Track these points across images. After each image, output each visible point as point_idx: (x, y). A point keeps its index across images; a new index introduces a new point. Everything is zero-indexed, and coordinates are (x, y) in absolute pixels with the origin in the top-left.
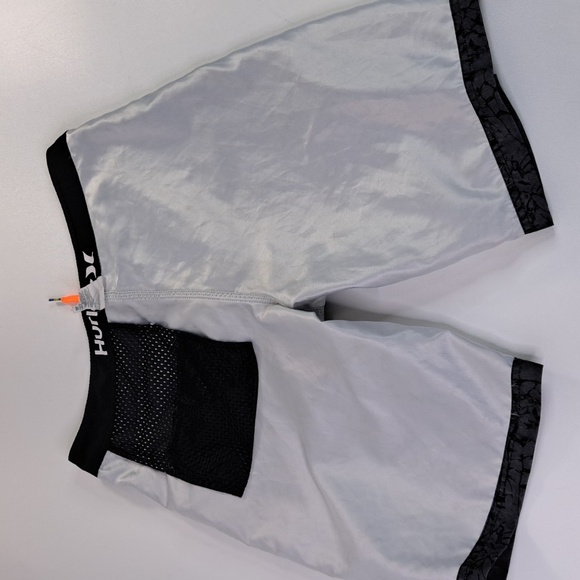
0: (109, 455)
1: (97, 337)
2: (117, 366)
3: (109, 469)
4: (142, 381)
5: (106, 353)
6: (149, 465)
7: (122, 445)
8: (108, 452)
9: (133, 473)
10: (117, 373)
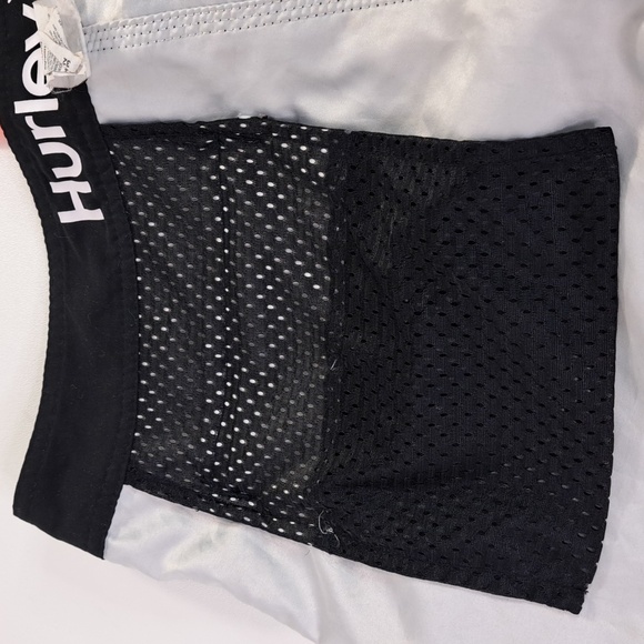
0: (130, 497)
1: (59, 172)
2: (136, 251)
3: (135, 536)
4: (219, 288)
5: (97, 215)
6: (255, 524)
7: (168, 467)
8: (127, 489)
9: (204, 544)
10: (138, 269)
